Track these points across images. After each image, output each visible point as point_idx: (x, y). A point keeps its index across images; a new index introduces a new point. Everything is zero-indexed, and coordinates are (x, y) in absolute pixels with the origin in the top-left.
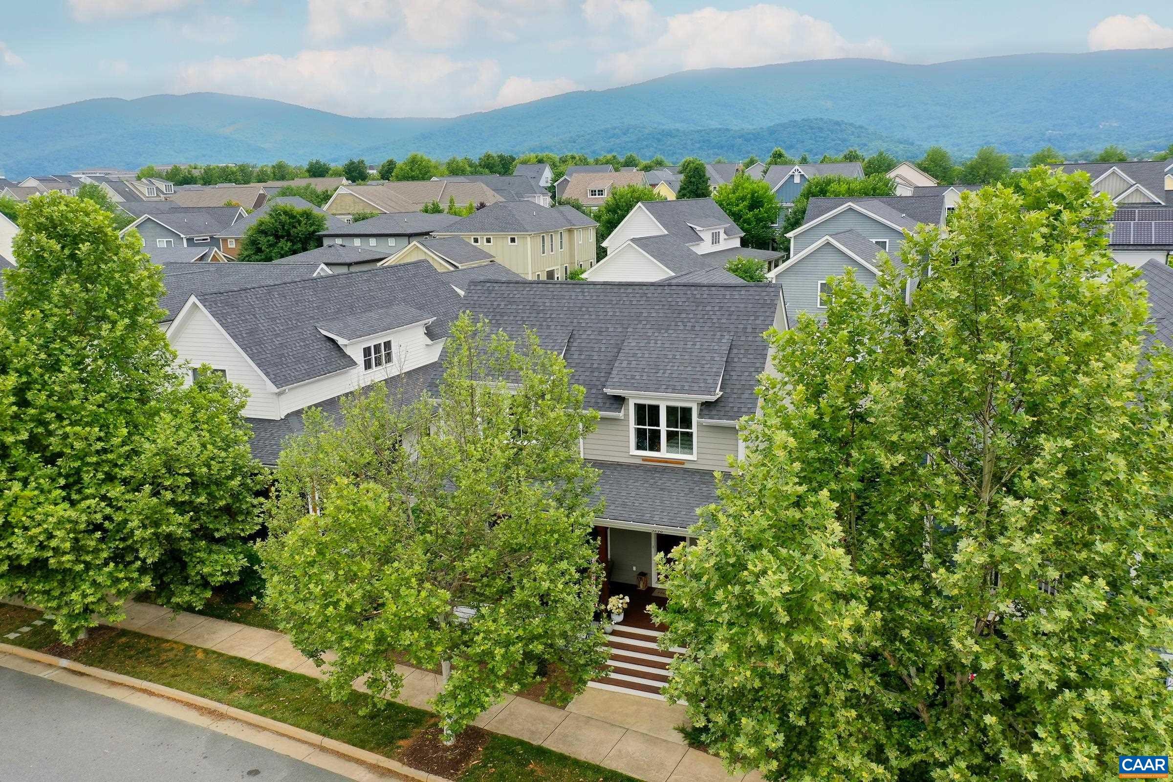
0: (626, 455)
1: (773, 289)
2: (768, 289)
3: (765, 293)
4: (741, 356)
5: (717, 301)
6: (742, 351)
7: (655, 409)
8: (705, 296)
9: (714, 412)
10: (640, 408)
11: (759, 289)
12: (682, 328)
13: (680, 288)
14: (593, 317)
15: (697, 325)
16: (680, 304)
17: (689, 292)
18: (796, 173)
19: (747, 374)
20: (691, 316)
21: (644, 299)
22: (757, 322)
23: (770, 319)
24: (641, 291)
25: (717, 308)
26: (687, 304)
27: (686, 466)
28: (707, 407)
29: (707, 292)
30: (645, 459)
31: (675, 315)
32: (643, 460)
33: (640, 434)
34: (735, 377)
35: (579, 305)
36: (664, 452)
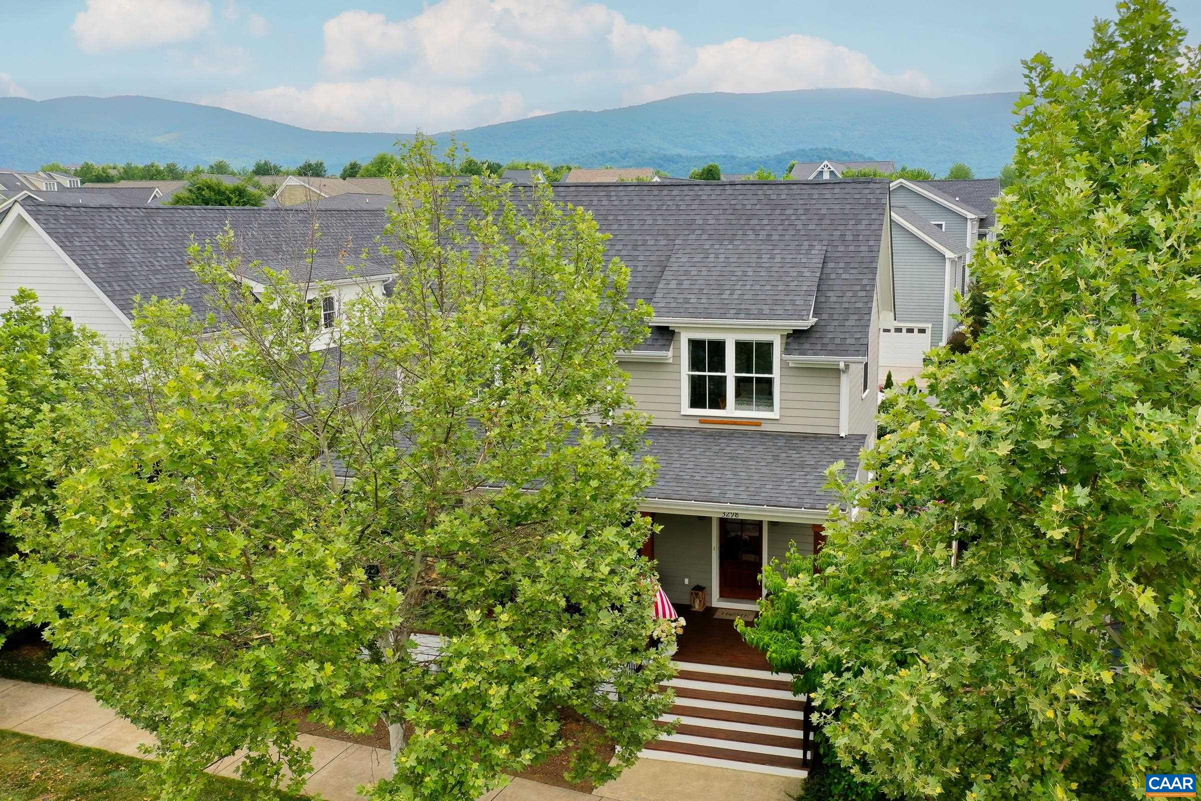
0: (674, 415)
1: (878, 186)
2: (871, 186)
3: (868, 191)
4: (841, 271)
5: (801, 202)
6: (842, 265)
7: (718, 347)
8: (783, 197)
9: (807, 346)
10: (696, 345)
11: (859, 186)
12: (752, 237)
13: (748, 187)
14: (625, 227)
15: (773, 233)
16: (749, 207)
17: (760, 192)
18: (826, 169)
19: (850, 294)
20: (766, 222)
21: (697, 202)
22: (859, 227)
23: (877, 222)
24: (691, 193)
25: (801, 212)
26: (758, 207)
27: (765, 427)
28: (796, 338)
29: (786, 192)
30: (704, 420)
31: (742, 222)
32: (701, 422)
33: (697, 385)
34: (833, 299)
35: (604, 213)
36: (732, 410)
